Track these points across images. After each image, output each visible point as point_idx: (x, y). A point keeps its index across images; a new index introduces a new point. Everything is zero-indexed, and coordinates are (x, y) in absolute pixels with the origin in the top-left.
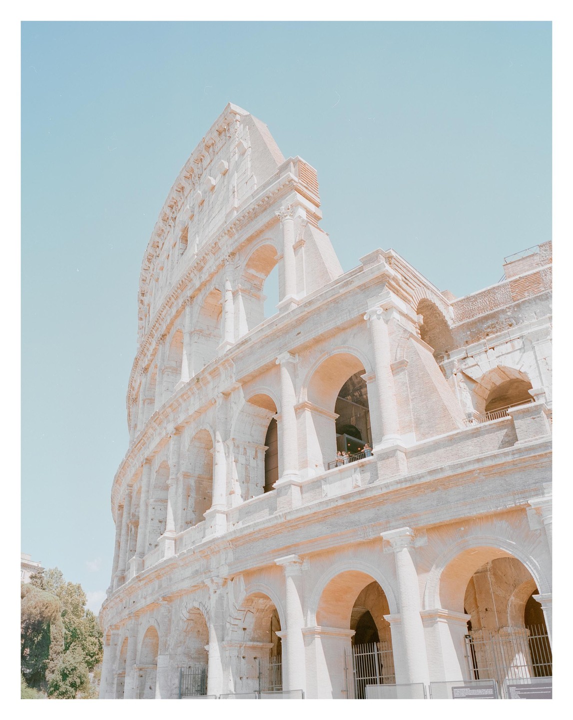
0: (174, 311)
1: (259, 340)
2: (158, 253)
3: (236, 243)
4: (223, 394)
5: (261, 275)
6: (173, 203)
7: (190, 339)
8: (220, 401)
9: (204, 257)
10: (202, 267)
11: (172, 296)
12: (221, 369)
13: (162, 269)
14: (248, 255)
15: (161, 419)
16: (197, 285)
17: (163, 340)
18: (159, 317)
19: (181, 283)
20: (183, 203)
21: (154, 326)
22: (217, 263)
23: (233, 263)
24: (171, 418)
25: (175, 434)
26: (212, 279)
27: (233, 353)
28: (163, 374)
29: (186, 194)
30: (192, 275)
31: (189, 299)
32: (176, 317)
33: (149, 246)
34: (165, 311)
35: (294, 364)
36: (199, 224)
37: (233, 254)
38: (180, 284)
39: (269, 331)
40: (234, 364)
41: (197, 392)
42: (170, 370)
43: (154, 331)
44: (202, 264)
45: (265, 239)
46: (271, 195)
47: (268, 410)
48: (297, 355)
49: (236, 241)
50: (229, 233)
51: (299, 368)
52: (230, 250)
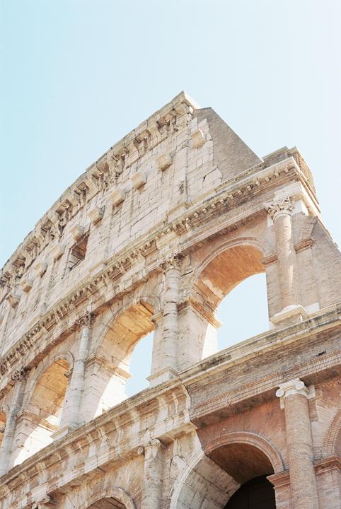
0: (56, 333)
1: (244, 360)
2: (20, 273)
3: (188, 242)
4: (161, 441)
5: (217, 292)
6: (63, 208)
7: (85, 370)
8: (152, 452)
9: (127, 260)
10: (121, 274)
11: (58, 312)
12: (162, 401)
13: (28, 290)
14: (206, 259)
15: (21, 480)
16: (109, 296)
17: (24, 376)
18: (25, 343)
19: (78, 294)
20: (82, 208)
21: (11, 356)
22: (150, 268)
23: (178, 268)
24: (43, 477)
25: (46, 504)
26: (136, 291)
27: (191, 378)
28: (17, 423)
29: (88, 197)
30: (100, 284)
31: (90, 317)
32: (57, 342)
33: (8, 264)
34: (38, 335)
35: (308, 400)
36: (111, 229)
37: (180, 257)
38: (76, 296)
39: (266, 346)
40: (188, 396)
41: (105, 437)
42: (31, 419)
43: (8, 364)
44: (122, 269)
45: (240, 239)
46: (257, 183)
47: (231, 478)
48: (312, 388)
49: (190, 239)
50: (179, 229)
51: (317, 406)
52: (177, 251)
